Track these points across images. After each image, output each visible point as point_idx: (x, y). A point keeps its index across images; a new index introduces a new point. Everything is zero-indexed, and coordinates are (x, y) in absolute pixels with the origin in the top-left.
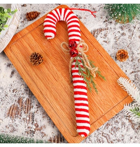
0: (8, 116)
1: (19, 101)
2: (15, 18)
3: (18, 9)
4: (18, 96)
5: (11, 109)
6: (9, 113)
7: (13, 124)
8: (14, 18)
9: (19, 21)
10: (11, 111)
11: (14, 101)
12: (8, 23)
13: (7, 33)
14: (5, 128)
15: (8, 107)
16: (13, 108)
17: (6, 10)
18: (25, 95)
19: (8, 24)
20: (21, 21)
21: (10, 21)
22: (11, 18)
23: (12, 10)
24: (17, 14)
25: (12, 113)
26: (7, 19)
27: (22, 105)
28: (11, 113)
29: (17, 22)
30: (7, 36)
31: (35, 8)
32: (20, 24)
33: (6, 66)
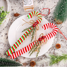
2: (9, 15)
3: (10, 11)
8: (8, 15)
9: (10, 16)
13: (5, 21)
17: (5, 12)
19: (6, 18)
20: (11, 16)
22: (7, 15)
23: (7, 12)
24: (9, 13)
26: (6, 15)
29: (10, 17)
31: (17, 11)
32: (11, 18)
33: (5, 34)
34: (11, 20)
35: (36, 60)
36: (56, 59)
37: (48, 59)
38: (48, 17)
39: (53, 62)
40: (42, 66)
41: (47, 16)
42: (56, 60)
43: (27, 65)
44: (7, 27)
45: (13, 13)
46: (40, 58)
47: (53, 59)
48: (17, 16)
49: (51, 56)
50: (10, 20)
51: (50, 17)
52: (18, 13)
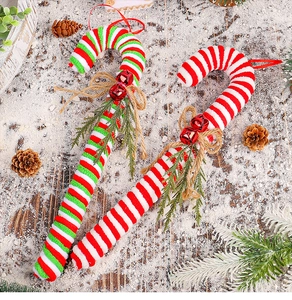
0: (12, 231)
1: (35, 200)
2: (26, 27)
3: (31, 8)
4: (32, 190)
5: (18, 218)
6: (13, 225)
7: (21, 248)
8: (23, 26)
9: (34, 35)
10: (17, 221)
11: (24, 201)
12: (11, 37)
13: (8, 58)
14: (5, 257)
15: (12, 213)
16: (22, 216)
17: (6, 10)
18: (45, 189)
19: (12, 39)
20: (37, 35)
21: (15, 33)
22: (18, 25)
23: (19, 11)
24: (29, 18)
25: (19, 224)
27: (40, 209)
28: (17, 226)
29: (31, 35)
30: (8, 63)
31: (66, 9)
32: (36, 43)
33: (6, 128)
34: (37, 57)
35: (170, 256)
36: (271, 253)
37: (232, 253)
38: (225, 38)
39: (259, 272)
40: (203, 289)
41: (223, 35)
42: (274, 258)
43: (122, 283)
44: (15, 90)
45: (46, 20)
46: (190, 246)
47: (254, 253)
48: (65, 32)
49: (244, 239)
50: (33, 56)
51: (238, 36)
52: (73, 18)
